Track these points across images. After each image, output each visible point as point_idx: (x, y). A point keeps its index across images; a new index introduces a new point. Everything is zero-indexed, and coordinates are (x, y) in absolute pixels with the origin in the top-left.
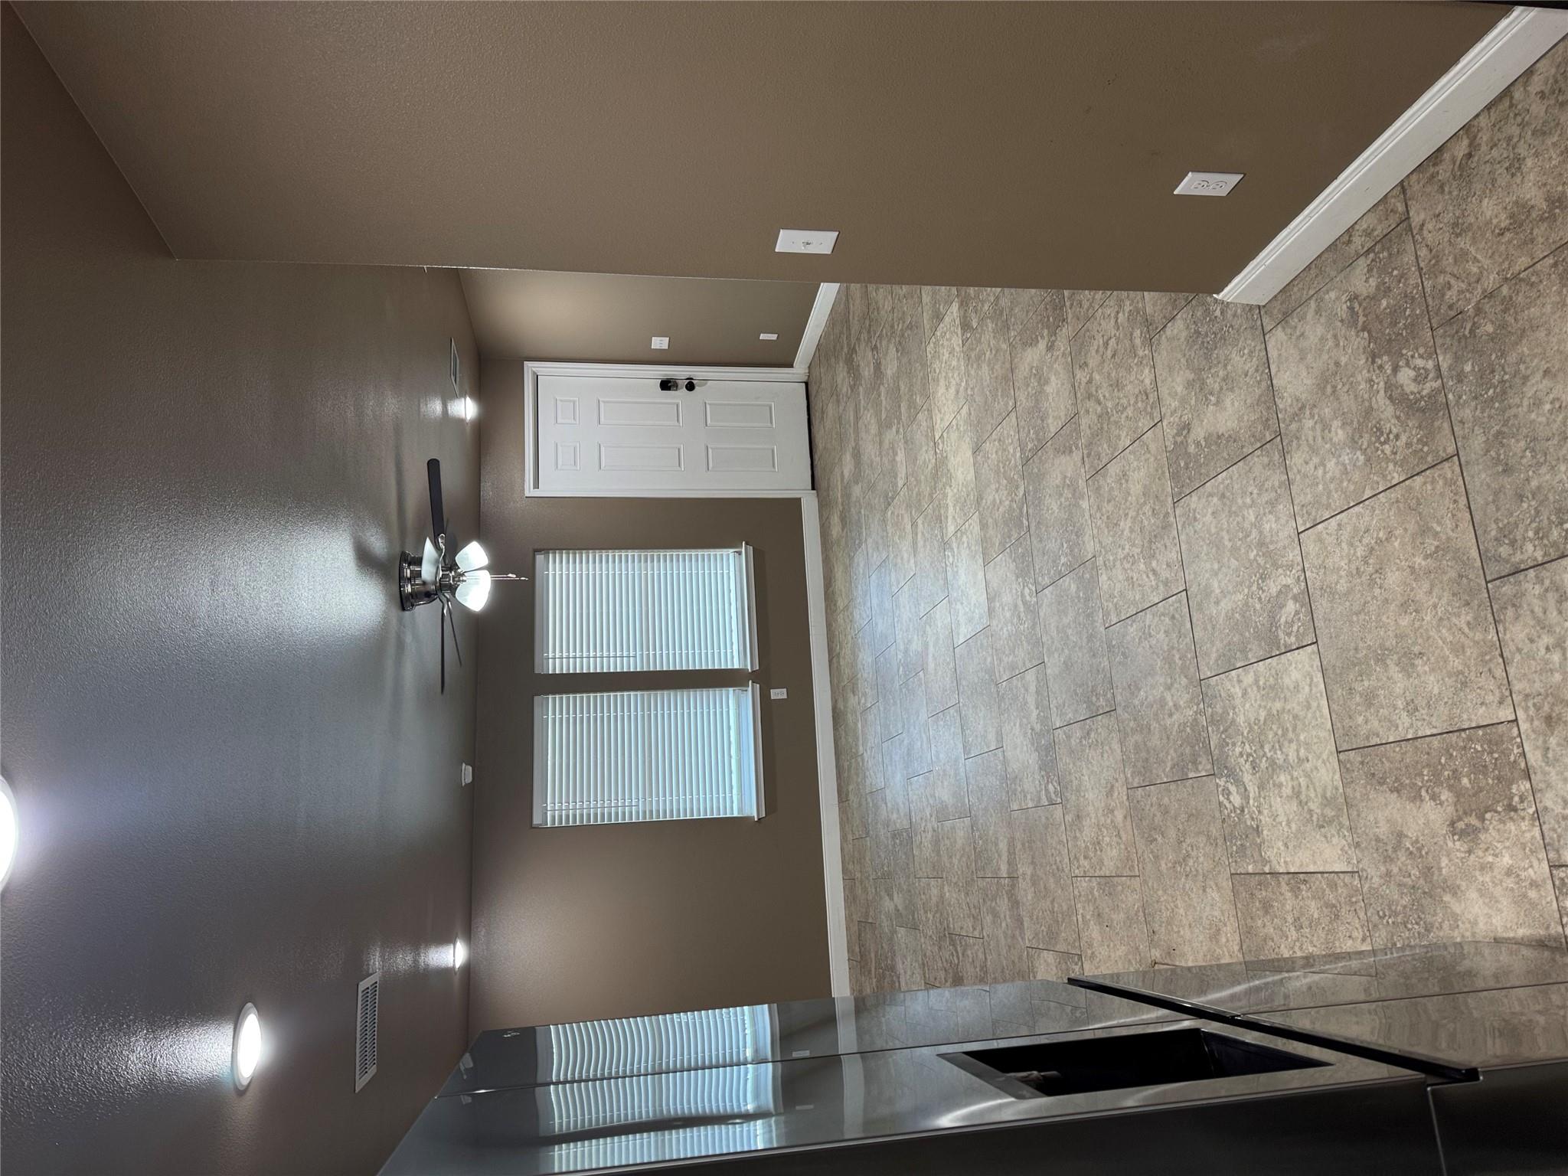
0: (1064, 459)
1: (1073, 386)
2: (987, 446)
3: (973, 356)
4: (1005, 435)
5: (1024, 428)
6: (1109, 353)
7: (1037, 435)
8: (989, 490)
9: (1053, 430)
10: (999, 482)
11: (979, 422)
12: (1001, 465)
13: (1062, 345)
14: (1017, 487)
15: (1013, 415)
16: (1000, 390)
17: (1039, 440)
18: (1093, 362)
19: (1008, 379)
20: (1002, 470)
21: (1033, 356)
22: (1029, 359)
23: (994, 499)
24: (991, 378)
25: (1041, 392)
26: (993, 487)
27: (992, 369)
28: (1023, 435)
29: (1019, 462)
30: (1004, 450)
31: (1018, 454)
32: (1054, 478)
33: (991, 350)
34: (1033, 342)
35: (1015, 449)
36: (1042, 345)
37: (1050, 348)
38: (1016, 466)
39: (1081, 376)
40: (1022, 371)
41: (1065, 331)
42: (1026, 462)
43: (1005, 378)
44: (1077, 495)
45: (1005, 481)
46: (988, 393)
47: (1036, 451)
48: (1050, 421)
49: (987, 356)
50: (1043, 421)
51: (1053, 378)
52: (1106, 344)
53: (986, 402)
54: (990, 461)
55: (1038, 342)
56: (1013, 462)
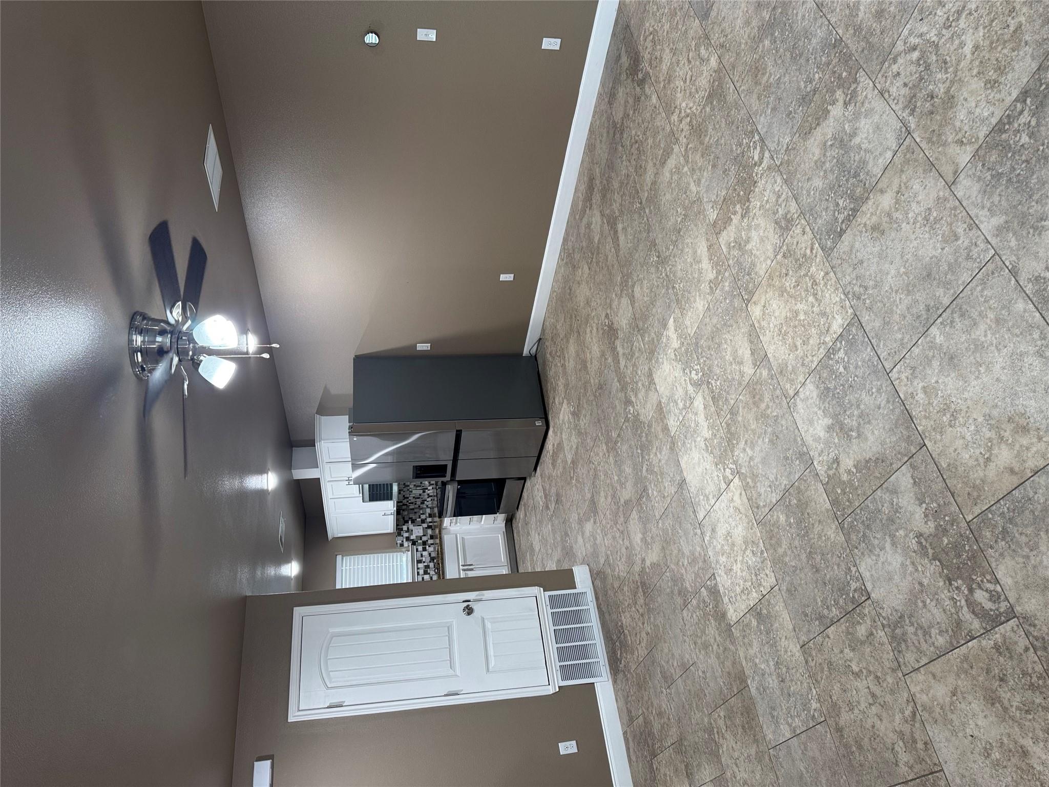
0: (627, 497)
1: (629, 537)
2: (673, 490)
3: (701, 564)
4: (660, 502)
5: (650, 509)
6: (619, 554)
7: (641, 507)
8: (666, 458)
9: (634, 512)
10: (659, 467)
11: (684, 507)
12: (660, 480)
13: (638, 560)
14: (647, 470)
15: (658, 518)
16: (670, 534)
17: (640, 504)
18: (624, 550)
19: (667, 543)
20: (659, 477)
21: (653, 557)
22: (654, 554)
23: (660, 453)
24: (680, 543)
25: (643, 534)
26: (663, 462)
27: (679, 550)
28: (649, 505)
29: (649, 487)
30: (660, 491)
31: (650, 492)
32: (629, 485)
33: (683, 565)
34: (653, 565)
35: (653, 494)
36: (648, 563)
37: (643, 560)
38: (650, 483)
39: (627, 543)
40: (656, 548)
41: (637, 568)
42: (645, 490)
43: (668, 543)
44: (619, 481)
45: (655, 470)
46: (680, 531)
47: (641, 497)
48: (636, 517)
49: (686, 561)
50: (640, 516)
51: (639, 542)
52: (620, 558)
53: (680, 523)
54: (669, 479)
55: (651, 565)
56: (653, 485)
